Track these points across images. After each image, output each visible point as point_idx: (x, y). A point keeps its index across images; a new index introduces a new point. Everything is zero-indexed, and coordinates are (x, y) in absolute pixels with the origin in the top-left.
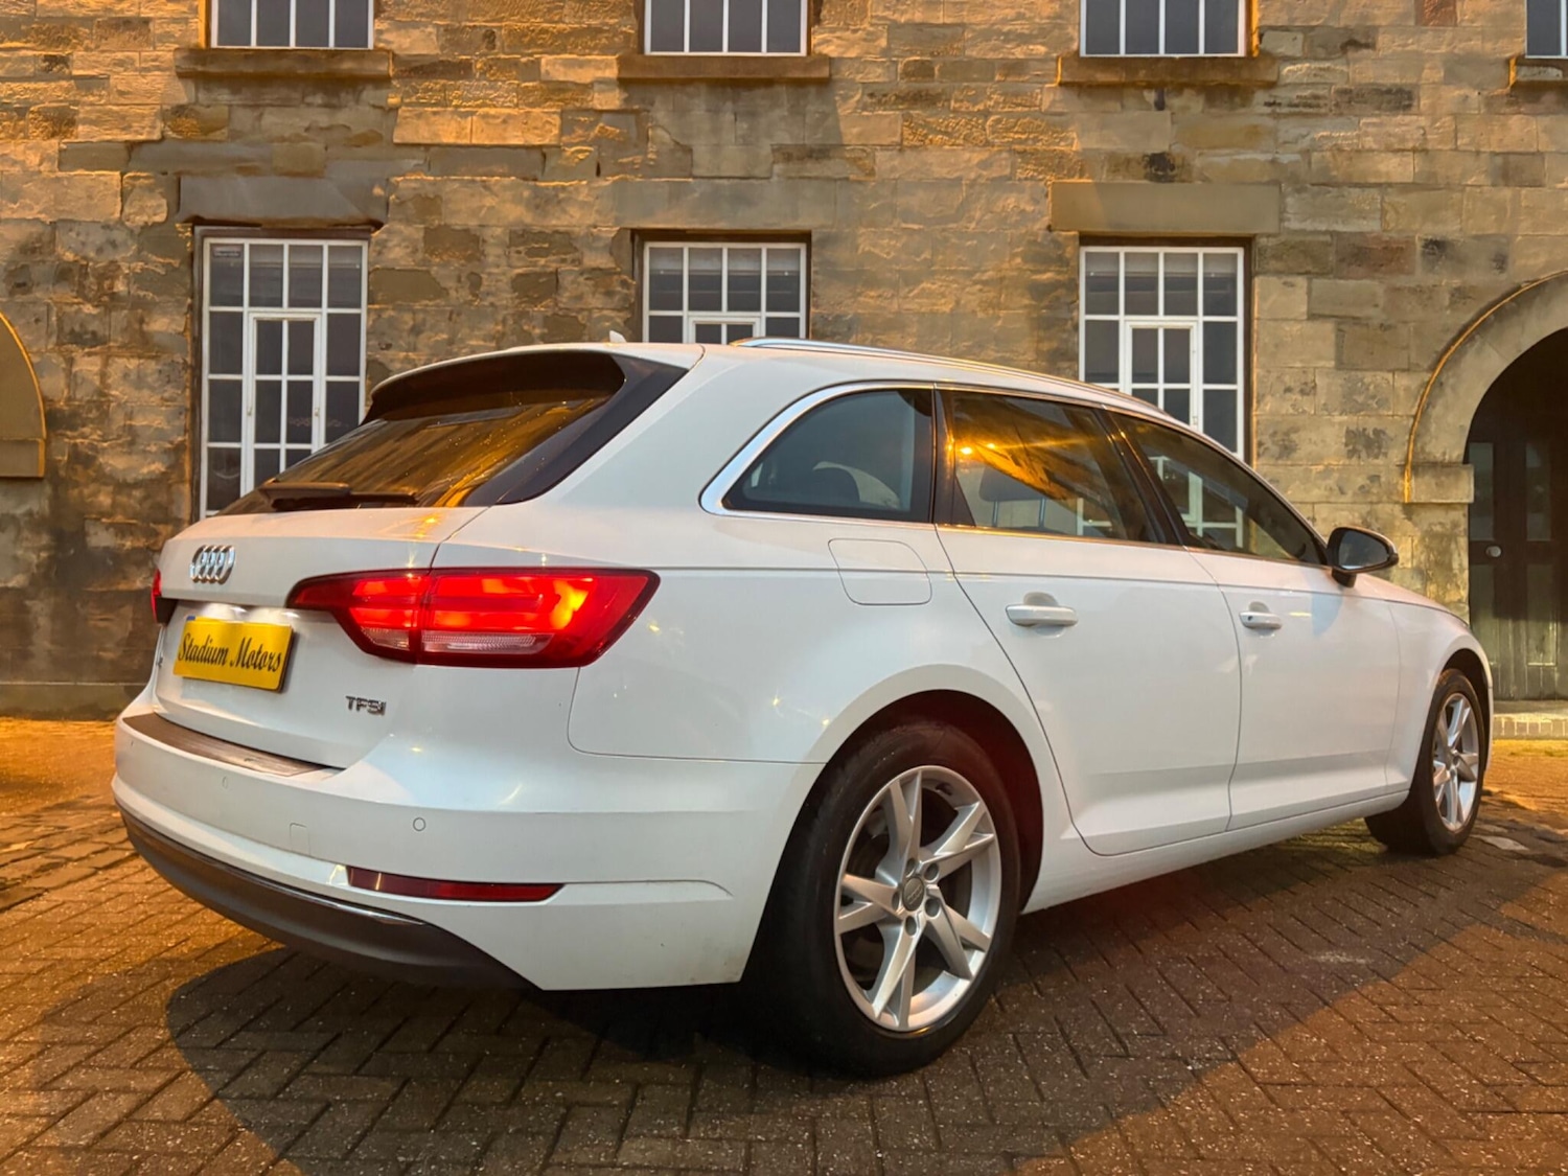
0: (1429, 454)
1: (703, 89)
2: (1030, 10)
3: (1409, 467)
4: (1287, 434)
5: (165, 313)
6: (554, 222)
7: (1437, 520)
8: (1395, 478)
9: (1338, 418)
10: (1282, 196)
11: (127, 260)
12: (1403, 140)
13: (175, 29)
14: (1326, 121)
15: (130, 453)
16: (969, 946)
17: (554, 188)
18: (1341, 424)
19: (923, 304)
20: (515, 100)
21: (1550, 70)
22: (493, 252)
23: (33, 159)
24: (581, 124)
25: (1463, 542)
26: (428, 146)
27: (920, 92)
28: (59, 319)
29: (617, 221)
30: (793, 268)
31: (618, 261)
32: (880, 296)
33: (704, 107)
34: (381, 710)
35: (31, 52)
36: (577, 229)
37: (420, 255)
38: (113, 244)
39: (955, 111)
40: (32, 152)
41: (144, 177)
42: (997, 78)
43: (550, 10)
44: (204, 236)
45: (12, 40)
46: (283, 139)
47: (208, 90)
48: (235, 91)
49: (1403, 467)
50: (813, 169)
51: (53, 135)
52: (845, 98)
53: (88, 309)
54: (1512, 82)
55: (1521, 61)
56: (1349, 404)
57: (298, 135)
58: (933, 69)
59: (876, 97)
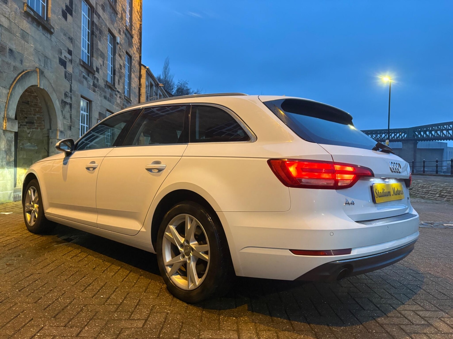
7: (9, 136)
8: (2, 121)
12: (5, 13)
21: (33, 12)
49: (4, 118)
54: (25, 10)
55: (28, 6)
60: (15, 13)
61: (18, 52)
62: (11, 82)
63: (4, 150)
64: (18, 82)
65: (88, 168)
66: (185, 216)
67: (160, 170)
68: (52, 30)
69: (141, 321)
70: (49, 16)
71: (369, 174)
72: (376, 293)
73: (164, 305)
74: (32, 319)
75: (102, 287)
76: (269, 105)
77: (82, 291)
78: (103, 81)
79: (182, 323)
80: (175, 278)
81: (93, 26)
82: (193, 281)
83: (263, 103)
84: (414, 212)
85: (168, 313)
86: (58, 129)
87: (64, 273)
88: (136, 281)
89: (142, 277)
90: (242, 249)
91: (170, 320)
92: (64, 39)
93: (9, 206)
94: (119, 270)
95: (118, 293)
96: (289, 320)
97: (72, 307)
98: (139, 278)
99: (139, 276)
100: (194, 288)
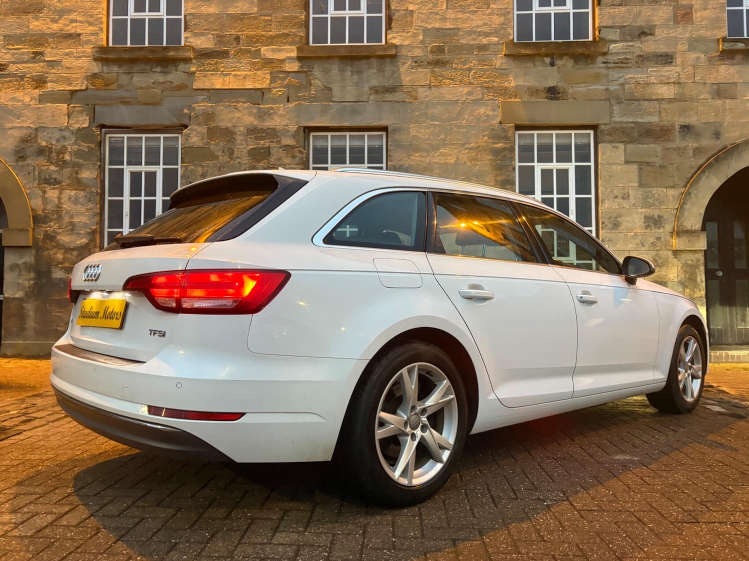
0: (685, 226)
1: (336, 60)
2: (490, 21)
3: (675, 233)
4: (616, 218)
5: (88, 169)
6: (268, 124)
7: (690, 258)
8: (669, 238)
9: (640, 210)
10: (611, 106)
11: (71, 144)
12: (669, 78)
13: (92, 38)
14: (632, 70)
15: (72, 234)
16: (442, 448)
17: (268, 108)
18: (641, 213)
19: (442, 160)
20: (249, 68)
21: (739, 44)
22: (239, 139)
23: (27, 99)
24: (280, 78)
25: (702, 268)
26: (209, 90)
27: (438, 60)
28: (39, 173)
29: (297, 123)
30: (380, 144)
31: (297, 141)
32: (421, 156)
33: (337, 69)
34: (164, 335)
35: (26, 50)
36: (278, 127)
37: (205, 140)
38: (64, 138)
39: (455, 69)
40: (27, 96)
41: (78, 107)
42: (475, 53)
43: (265, 26)
44: (106, 134)
45: (18, 45)
46: (142, 88)
47: (108, 66)
48: (120, 66)
49: (672, 233)
50: (389, 97)
51: (36, 88)
52: (404, 64)
53: (52, 168)
54: (720, 50)
55: (724, 40)
56: (646, 204)
57: (149, 86)
58: (444, 49)
59: (418, 63)
60: (693, 66)
61: (706, 124)
62: (689, 176)
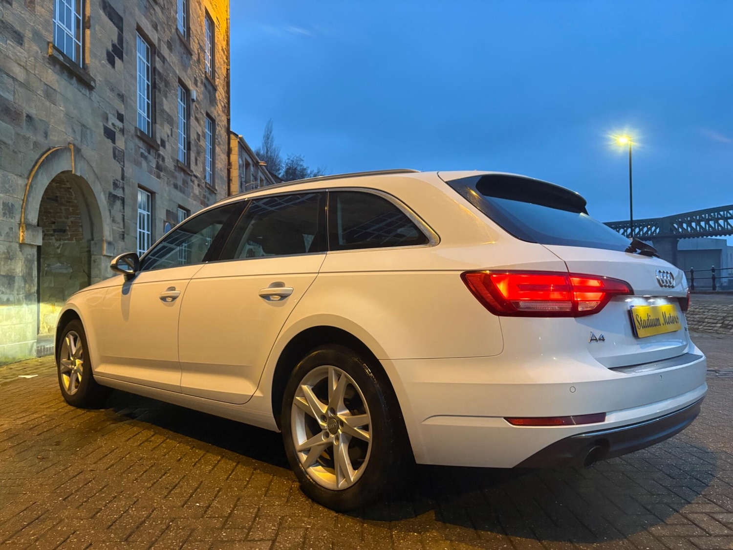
7: (29, 253)
8: (17, 230)
9: (0, 195)
12: (20, 60)
18: (1, 198)
21: (61, 56)
49: (20, 225)
54: (50, 53)
55: (54, 46)
56: (4, 188)
60: (35, 59)
61: (41, 120)
62: (30, 168)
63: (20, 275)
64: (42, 167)
65: (163, 299)
66: (327, 369)
67: (283, 297)
68: (93, 84)
69: (266, 542)
70: (87, 61)
71: (625, 290)
72: (641, 487)
73: (299, 516)
74: (91, 544)
75: (196, 490)
76: (458, 185)
77: (165, 497)
78: (171, 160)
79: (333, 544)
80: (314, 471)
81: (155, 75)
82: (345, 475)
83: (446, 183)
84: (697, 351)
85: (307, 529)
86: (104, 238)
87: (131, 468)
88: (250, 478)
89: (258, 471)
90: (425, 420)
91: (312, 540)
92: (111, 96)
93: (30, 365)
94: (219, 461)
95: (223, 499)
96: (507, 534)
97: (152, 523)
98: (253, 473)
99: (252, 469)
100: (346, 486)
